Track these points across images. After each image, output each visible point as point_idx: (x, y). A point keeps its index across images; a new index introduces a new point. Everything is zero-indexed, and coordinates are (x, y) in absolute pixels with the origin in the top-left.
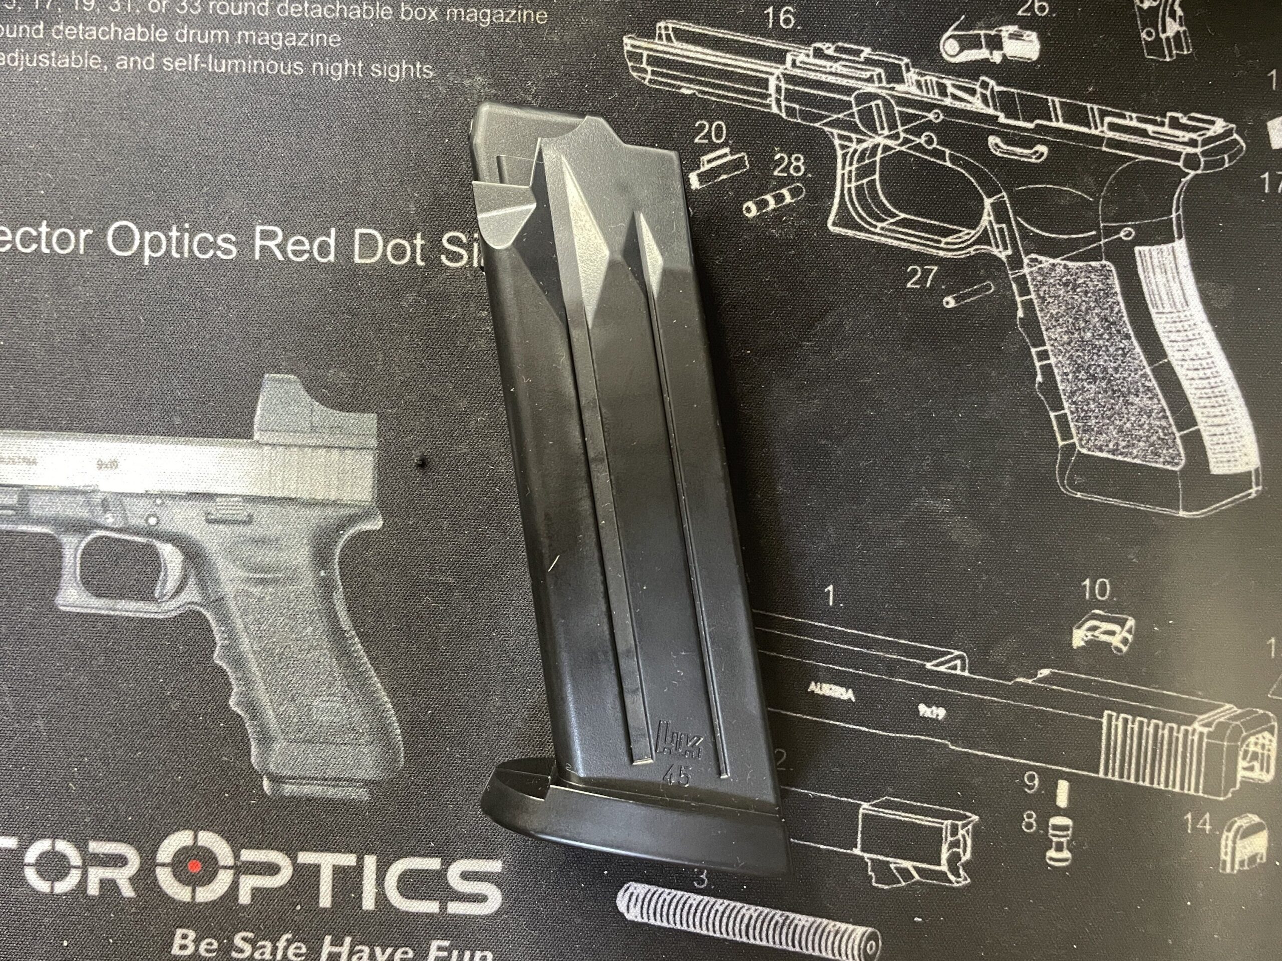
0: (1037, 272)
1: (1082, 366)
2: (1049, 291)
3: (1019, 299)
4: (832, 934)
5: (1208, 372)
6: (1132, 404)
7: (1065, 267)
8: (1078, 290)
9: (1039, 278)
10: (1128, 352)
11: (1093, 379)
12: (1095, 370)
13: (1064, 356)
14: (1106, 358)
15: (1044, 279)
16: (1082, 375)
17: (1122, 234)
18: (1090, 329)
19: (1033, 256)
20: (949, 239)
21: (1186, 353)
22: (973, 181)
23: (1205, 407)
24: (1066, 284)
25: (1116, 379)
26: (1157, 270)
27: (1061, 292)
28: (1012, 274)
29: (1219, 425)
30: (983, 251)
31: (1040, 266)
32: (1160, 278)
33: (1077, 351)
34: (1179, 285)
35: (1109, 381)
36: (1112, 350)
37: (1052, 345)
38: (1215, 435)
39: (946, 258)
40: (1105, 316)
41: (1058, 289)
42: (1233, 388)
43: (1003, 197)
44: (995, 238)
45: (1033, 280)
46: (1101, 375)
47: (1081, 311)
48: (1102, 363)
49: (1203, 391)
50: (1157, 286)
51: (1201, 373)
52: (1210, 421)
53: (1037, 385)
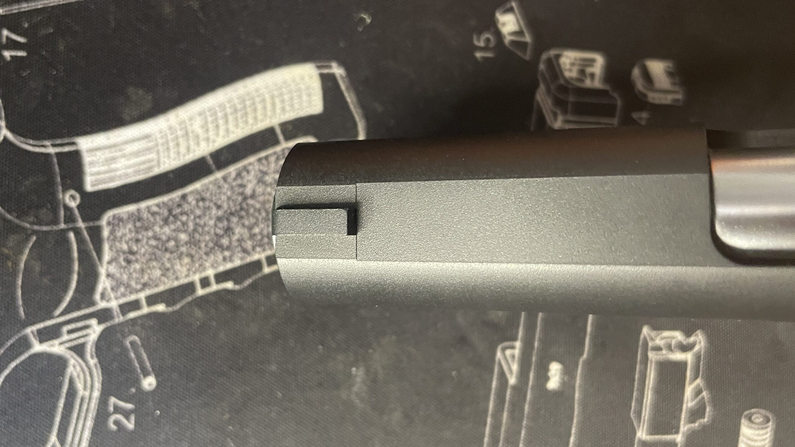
0: (116, 292)
1: (217, 242)
2: (138, 278)
3: (145, 310)
5: (220, 114)
6: (254, 191)
7: (109, 263)
8: (135, 248)
9: (122, 289)
10: (201, 196)
11: (228, 230)
12: (220, 229)
13: (206, 261)
14: (207, 218)
15: (124, 285)
16: (225, 241)
17: (73, 204)
18: (177, 236)
19: (97, 297)
20: (80, 386)
21: (201, 138)
22: (13, 365)
23: (255, 118)
24: (129, 262)
25: (229, 208)
26: (113, 166)
27: (138, 266)
28: (119, 317)
29: (274, 105)
30: (94, 350)
31: (109, 290)
32: (121, 164)
33: (200, 248)
34: (127, 146)
35: (232, 214)
36: (198, 212)
37: (195, 273)
38: (283, 109)
39: (102, 389)
40: (163, 220)
41: (135, 270)
42: (236, 91)
43: (32, 332)
44: (78, 338)
45: (124, 295)
46: (225, 223)
47: (158, 245)
48: (212, 222)
49: (240, 121)
50: (129, 167)
51: (221, 122)
52: (269, 113)
53: (237, 287)
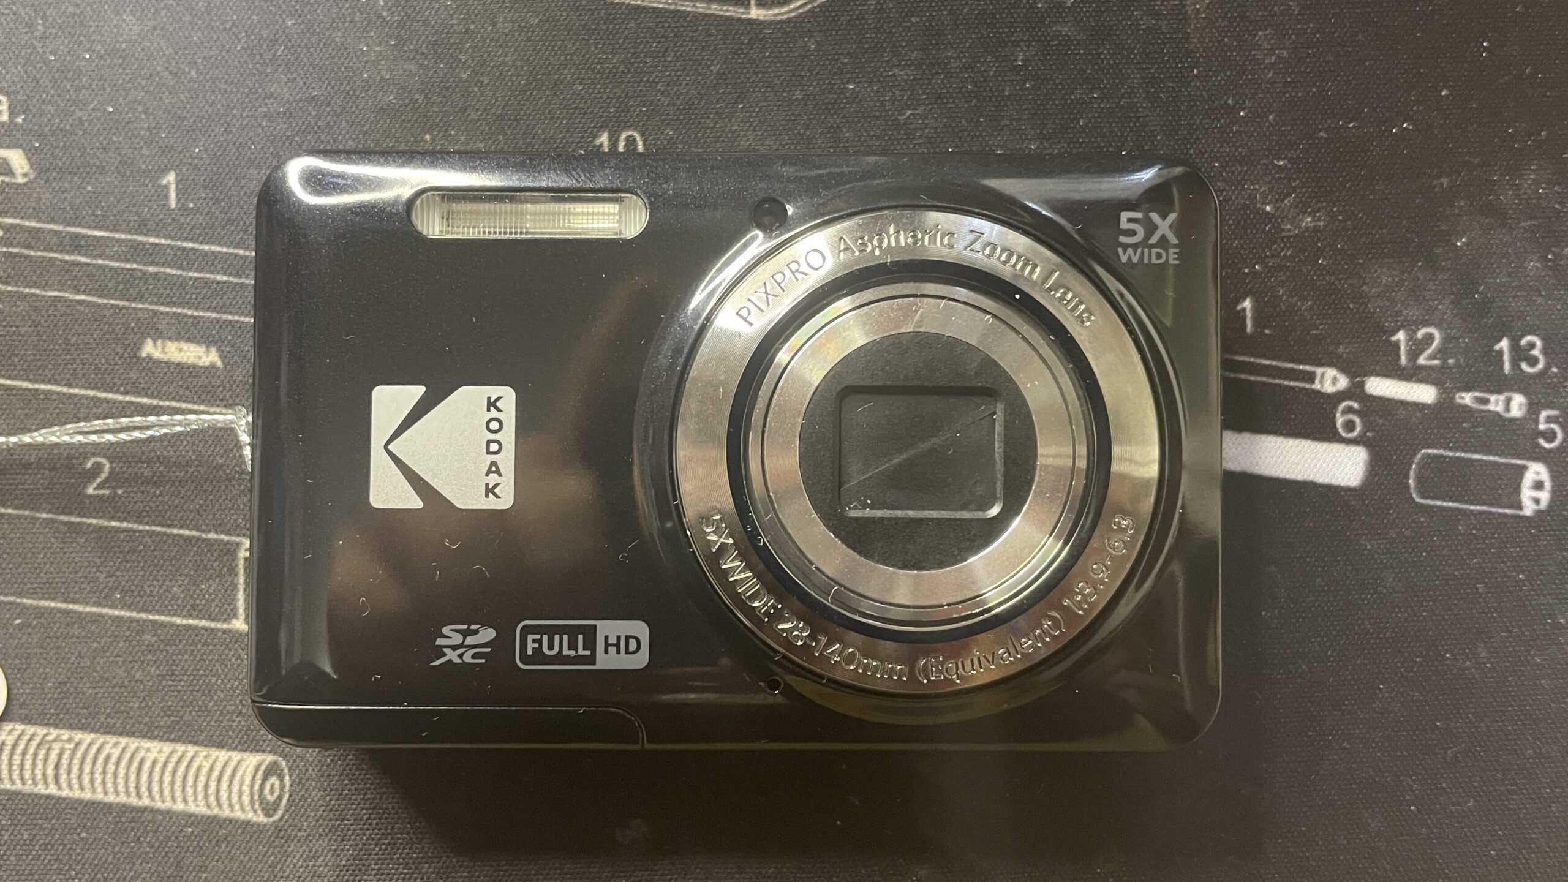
4: (204, 771)
